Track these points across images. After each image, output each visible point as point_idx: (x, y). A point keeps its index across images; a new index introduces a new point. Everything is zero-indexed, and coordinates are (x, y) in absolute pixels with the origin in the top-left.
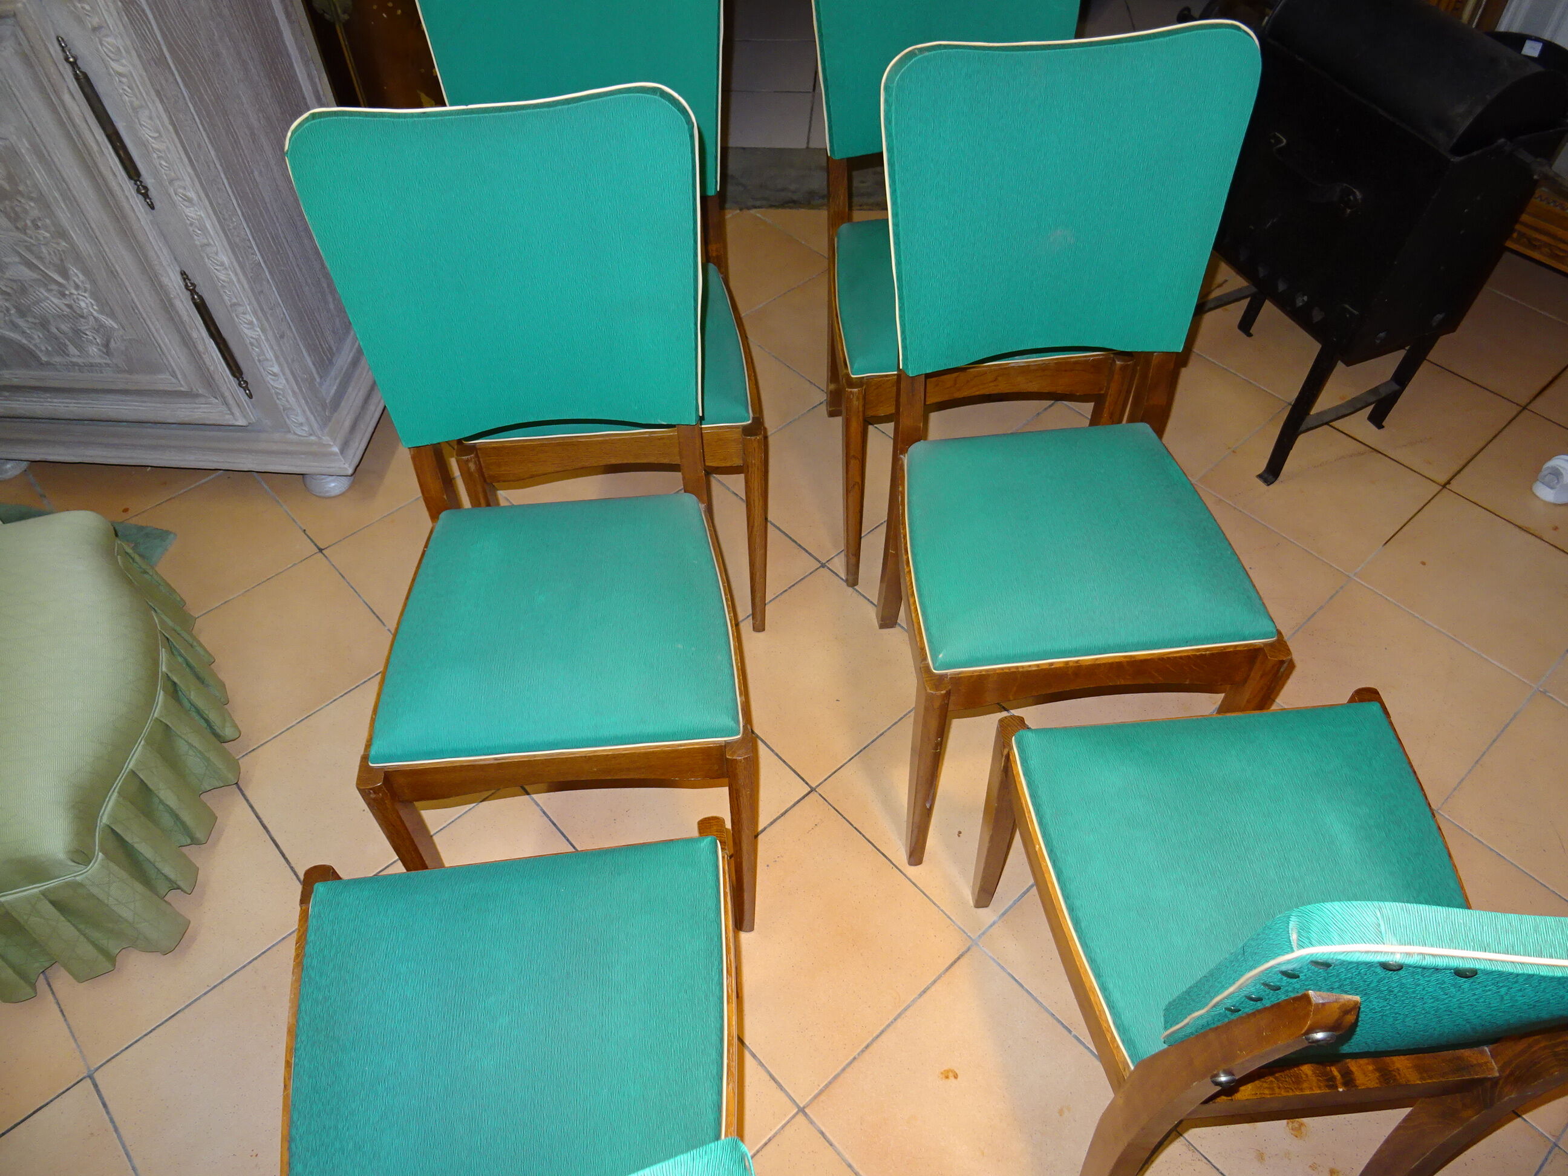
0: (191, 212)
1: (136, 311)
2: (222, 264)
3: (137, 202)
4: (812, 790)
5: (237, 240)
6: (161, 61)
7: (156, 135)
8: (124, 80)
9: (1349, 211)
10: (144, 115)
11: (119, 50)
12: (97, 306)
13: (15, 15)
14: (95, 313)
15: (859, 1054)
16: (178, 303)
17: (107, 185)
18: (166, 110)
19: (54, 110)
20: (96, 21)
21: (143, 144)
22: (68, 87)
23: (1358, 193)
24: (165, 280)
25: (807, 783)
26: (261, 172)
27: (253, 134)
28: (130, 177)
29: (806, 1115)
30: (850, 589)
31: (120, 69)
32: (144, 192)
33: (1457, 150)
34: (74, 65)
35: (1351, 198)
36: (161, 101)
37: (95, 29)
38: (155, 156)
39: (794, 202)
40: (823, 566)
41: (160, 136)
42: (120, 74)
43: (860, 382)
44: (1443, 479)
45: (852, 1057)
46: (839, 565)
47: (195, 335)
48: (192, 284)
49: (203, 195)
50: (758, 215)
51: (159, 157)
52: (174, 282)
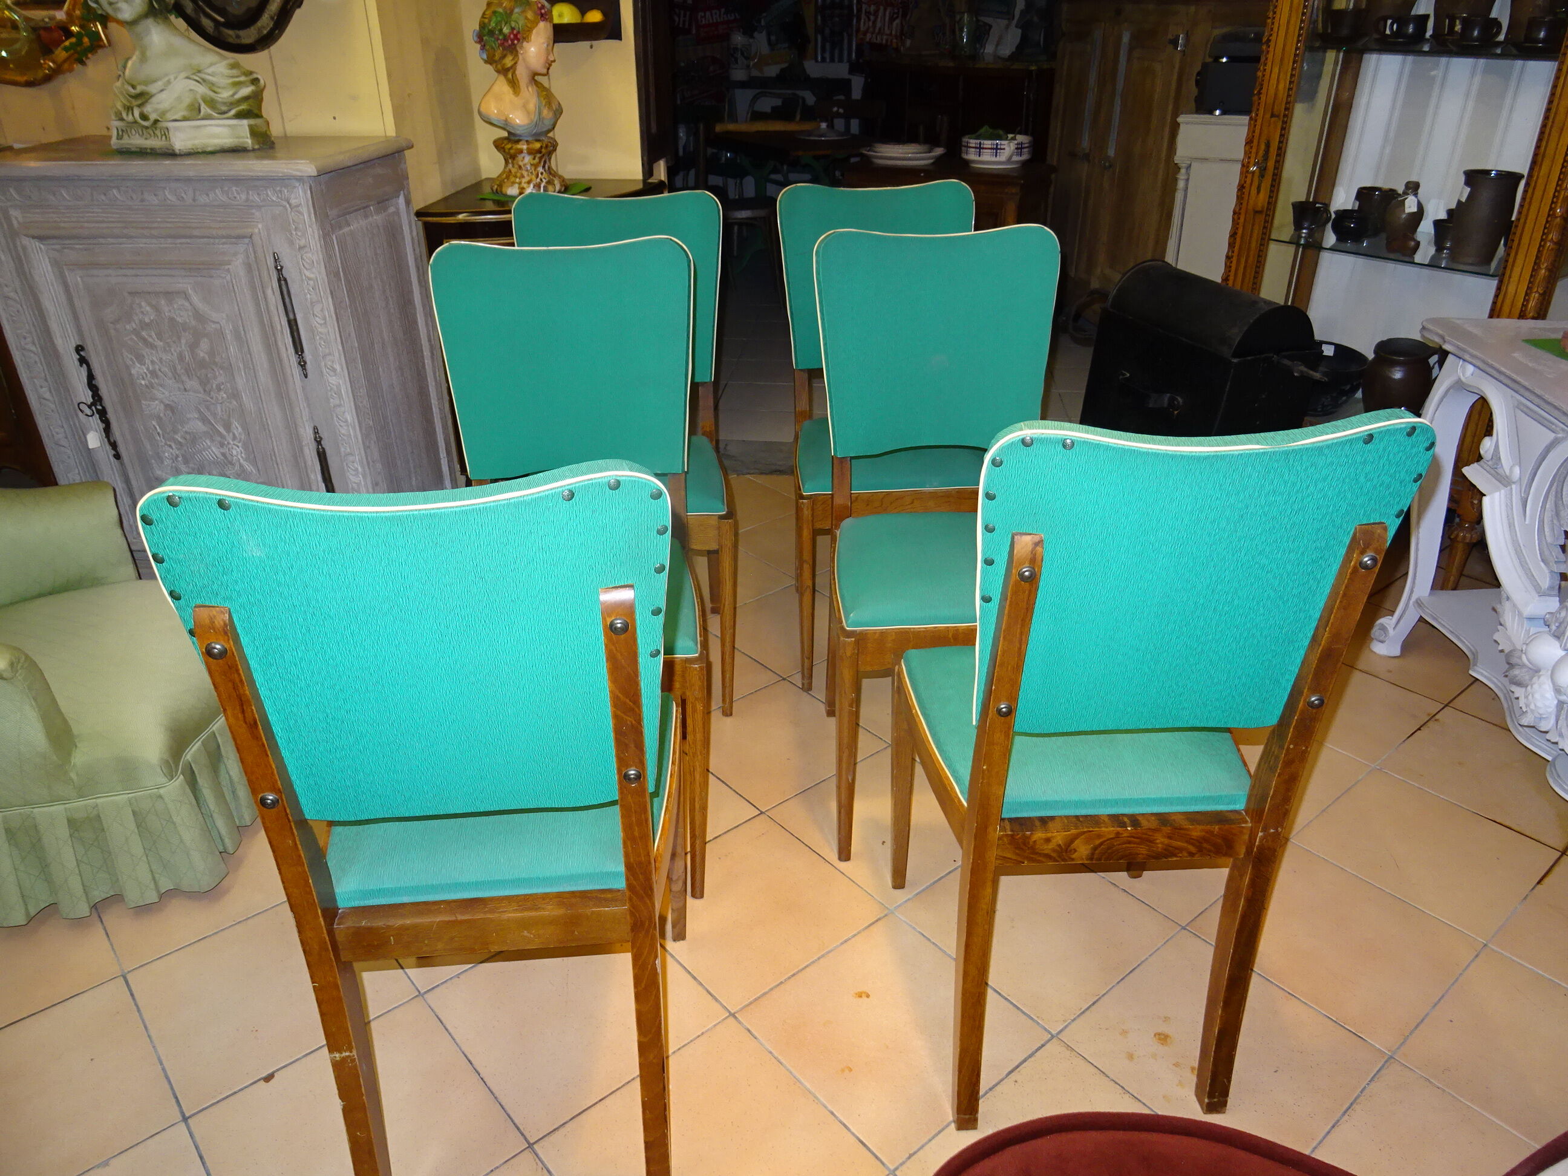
0: (333, 380)
1: (273, 458)
2: (346, 421)
3: (296, 371)
4: (762, 813)
5: (360, 405)
6: (337, 275)
7: (323, 322)
8: (311, 283)
9: (1176, 412)
10: (317, 309)
11: (313, 262)
12: (245, 454)
13: (251, 237)
14: (242, 461)
15: (785, 980)
16: (306, 451)
17: (279, 353)
18: (334, 305)
19: (258, 305)
20: (303, 242)
21: (312, 330)
22: (272, 287)
23: (1179, 399)
24: (301, 431)
25: (757, 809)
26: (383, 370)
27: (383, 343)
28: (296, 352)
29: (736, 1018)
30: (805, 694)
31: (312, 276)
32: (303, 365)
33: (1235, 356)
34: (279, 271)
35: (1176, 403)
36: (332, 298)
37: (301, 248)
38: (318, 337)
40: (784, 679)
41: (325, 323)
42: (310, 279)
43: (809, 497)
45: (779, 982)
46: (798, 679)
47: (312, 477)
48: (319, 437)
49: (345, 366)
51: (320, 338)
52: (307, 434)
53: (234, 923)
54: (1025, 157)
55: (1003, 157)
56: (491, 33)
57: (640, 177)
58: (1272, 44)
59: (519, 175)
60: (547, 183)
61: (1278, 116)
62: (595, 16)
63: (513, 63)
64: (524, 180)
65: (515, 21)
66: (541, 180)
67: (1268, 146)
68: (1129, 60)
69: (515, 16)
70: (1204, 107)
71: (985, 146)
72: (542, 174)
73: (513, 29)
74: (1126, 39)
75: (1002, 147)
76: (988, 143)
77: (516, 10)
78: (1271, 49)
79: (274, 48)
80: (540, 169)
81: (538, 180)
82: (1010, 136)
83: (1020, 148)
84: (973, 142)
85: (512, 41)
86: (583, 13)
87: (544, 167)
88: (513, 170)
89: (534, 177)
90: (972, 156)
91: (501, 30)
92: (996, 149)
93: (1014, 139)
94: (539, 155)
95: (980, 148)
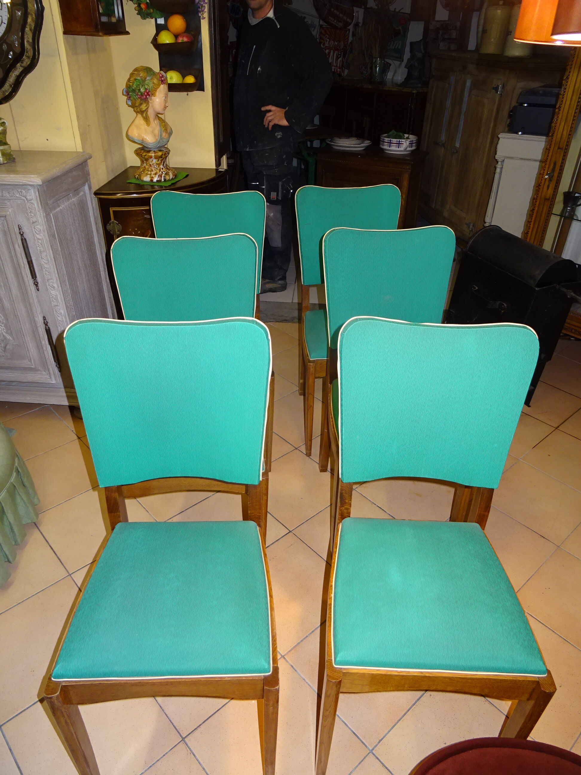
0: (53, 292)
1: (22, 332)
2: (61, 313)
3: (33, 287)
4: (290, 532)
5: (69, 305)
6: (54, 236)
7: (47, 262)
8: (40, 241)
9: (503, 311)
10: (44, 255)
11: (41, 230)
12: (6, 330)
13: (5, 217)
14: (4, 334)
15: (309, 635)
16: (40, 329)
17: (23, 280)
18: (53, 253)
19: (10, 252)
20: (34, 219)
21: (41, 267)
22: (18, 243)
23: (505, 305)
24: (37, 319)
25: (288, 529)
26: (80, 283)
27: (79, 269)
28: (33, 278)
29: (285, 658)
30: (308, 458)
31: (40, 237)
32: (36, 284)
33: (537, 286)
34: (22, 235)
35: (503, 306)
36: (52, 249)
37: (33, 223)
38: (44, 270)
39: (286, 320)
40: (296, 449)
41: (48, 263)
42: (39, 239)
43: (314, 361)
44: (556, 426)
45: (305, 636)
46: (303, 449)
47: (43, 342)
48: (47, 322)
49: (60, 285)
50: (271, 324)
51: (46, 270)
52: (40, 320)
53: (16, 604)
54: (414, 148)
55: (402, 149)
56: (134, 91)
57: (214, 167)
58: (562, 109)
59: (150, 169)
60: (165, 174)
61: (562, 149)
62: (190, 80)
63: (146, 108)
64: (153, 173)
65: (147, 85)
66: (162, 172)
67: (555, 164)
68: (469, 95)
69: (147, 82)
70: (512, 129)
71: (393, 142)
72: (162, 169)
73: (146, 89)
74: (468, 84)
75: (402, 143)
76: (394, 140)
77: (148, 78)
78: (561, 112)
79: (12, 102)
80: (162, 166)
81: (161, 173)
82: (406, 136)
83: (411, 144)
84: (386, 140)
85: (146, 96)
86: (184, 77)
87: (163, 165)
88: (147, 167)
89: (158, 171)
90: (386, 147)
91: (139, 90)
92: (399, 144)
93: (408, 138)
94: (161, 159)
95: (390, 143)
